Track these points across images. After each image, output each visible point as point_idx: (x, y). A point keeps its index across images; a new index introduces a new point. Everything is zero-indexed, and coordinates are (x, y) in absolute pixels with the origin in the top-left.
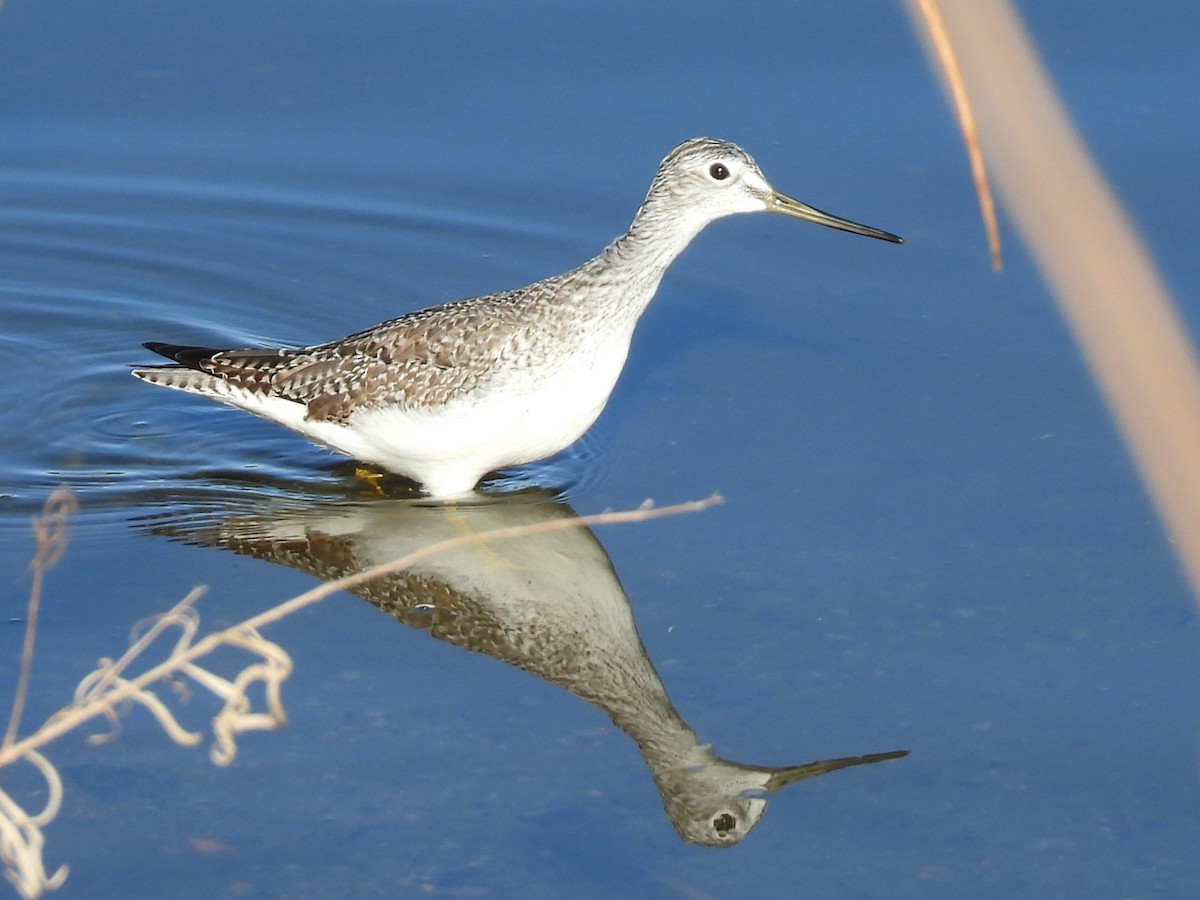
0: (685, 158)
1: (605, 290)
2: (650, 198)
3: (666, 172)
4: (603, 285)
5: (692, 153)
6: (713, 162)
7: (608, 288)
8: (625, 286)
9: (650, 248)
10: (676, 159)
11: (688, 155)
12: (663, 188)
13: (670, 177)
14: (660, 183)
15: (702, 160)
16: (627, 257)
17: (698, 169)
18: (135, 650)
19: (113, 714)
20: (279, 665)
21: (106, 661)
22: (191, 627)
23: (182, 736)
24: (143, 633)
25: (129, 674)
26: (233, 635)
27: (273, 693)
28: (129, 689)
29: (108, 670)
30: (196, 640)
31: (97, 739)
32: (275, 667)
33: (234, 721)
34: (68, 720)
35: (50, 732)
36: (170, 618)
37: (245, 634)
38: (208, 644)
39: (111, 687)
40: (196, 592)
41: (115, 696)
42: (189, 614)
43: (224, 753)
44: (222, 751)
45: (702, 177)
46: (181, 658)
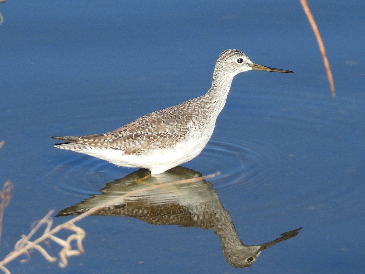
0: (229, 58)
1: (215, 104)
2: (217, 73)
3: (222, 63)
4: (214, 103)
5: (231, 56)
6: (238, 58)
7: (215, 103)
8: (220, 102)
9: (223, 88)
10: (225, 59)
11: (229, 57)
12: (222, 69)
13: (224, 65)
14: (220, 67)
15: (235, 58)
16: (217, 93)
17: (233, 61)
18: (33, 232)
19: (28, 253)
20: (81, 234)
21: (23, 236)
22: (50, 223)
23: (50, 259)
24: (35, 226)
25: (32, 239)
26: (66, 225)
27: (80, 243)
28: (31, 245)
29: (25, 239)
30: (52, 228)
31: (23, 261)
32: (80, 235)
33: (67, 252)
34: (14, 255)
35: (8, 259)
36: (43, 221)
37: (70, 224)
38: (57, 229)
39: (26, 245)
40: (51, 212)
41: (28, 247)
42: (49, 219)
43: (64, 264)
44: (62, 263)
45: (235, 63)
46: (47, 234)
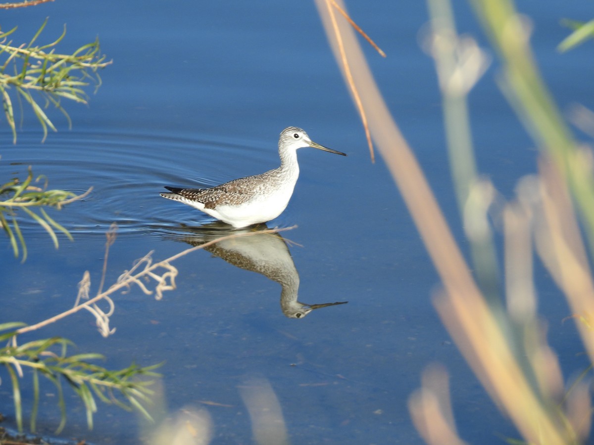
0: (287, 132)
5: (289, 131)
6: (295, 133)
10: (284, 133)
12: (281, 141)
13: (283, 138)
15: (292, 133)
17: (291, 135)
18: (134, 268)
19: (128, 286)
20: (174, 272)
21: (126, 271)
22: (150, 262)
23: (148, 292)
24: (137, 263)
25: (133, 274)
26: (162, 264)
27: (172, 280)
28: (133, 279)
29: (127, 274)
30: (151, 265)
31: (124, 293)
32: (173, 272)
33: (162, 288)
34: (116, 287)
35: (111, 291)
36: (144, 259)
37: (165, 264)
38: (155, 266)
39: (127, 278)
40: (151, 252)
41: (129, 281)
42: (149, 258)
43: (159, 296)
44: (158, 296)
45: (292, 138)
46: (147, 270)
